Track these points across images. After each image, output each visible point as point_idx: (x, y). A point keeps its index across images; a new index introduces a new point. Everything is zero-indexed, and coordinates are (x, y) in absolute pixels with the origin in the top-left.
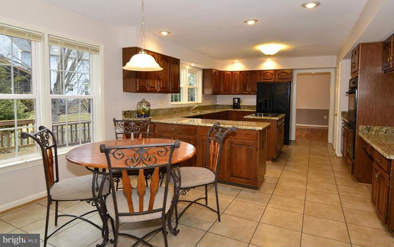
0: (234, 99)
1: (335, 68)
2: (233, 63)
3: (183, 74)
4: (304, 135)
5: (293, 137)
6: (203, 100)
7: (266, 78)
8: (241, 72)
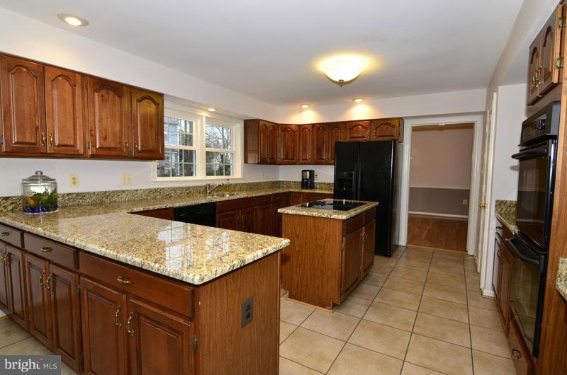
0: (303, 171)
1: (484, 113)
2: (301, 110)
3: (197, 126)
4: (425, 233)
5: (402, 239)
6: (244, 173)
7: (355, 136)
8: (313, 125)
